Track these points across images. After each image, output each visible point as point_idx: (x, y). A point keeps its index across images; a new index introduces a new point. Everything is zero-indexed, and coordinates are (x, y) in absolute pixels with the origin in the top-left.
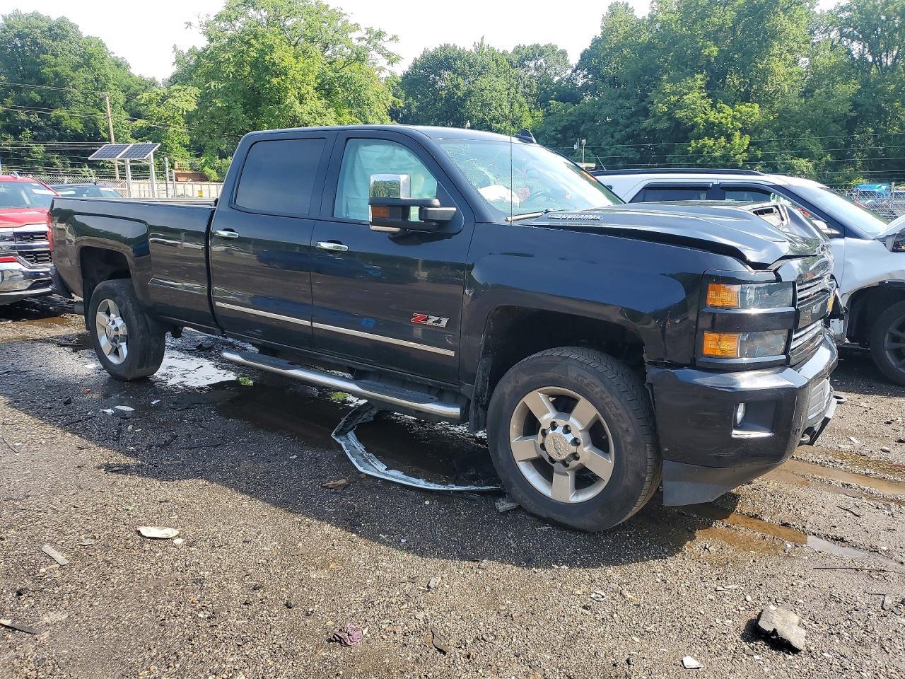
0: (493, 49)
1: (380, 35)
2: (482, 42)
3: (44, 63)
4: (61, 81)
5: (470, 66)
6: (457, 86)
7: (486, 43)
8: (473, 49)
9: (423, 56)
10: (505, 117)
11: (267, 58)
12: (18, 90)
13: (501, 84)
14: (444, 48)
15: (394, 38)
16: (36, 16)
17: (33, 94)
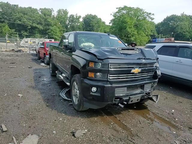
0: (186, 15)
1: (150, 14)
2: (183, 14)
3: (91, 23)
4: (93, 26)
5: (179, 19)
6: (174, 25)
7: (184, 14)
8: (180, 15)
9: (167, 18)
10: (187, 31)
11: (124, 20)
12: (86, 28)
13: (187, 23)
14: (173, 16)
15: (153, 14)
16: (91, 15)
17: (88, 29)
